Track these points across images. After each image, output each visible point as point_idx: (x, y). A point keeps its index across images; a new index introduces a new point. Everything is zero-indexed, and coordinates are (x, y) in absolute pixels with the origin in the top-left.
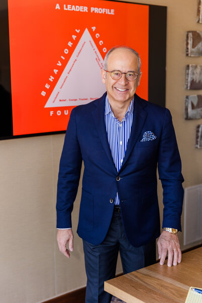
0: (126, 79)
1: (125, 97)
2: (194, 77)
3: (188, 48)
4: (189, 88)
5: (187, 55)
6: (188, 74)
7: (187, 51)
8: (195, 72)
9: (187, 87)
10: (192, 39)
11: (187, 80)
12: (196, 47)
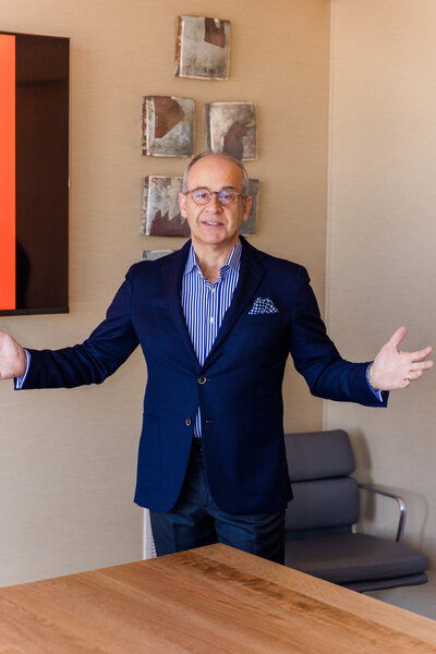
0: (219, 204)
1: (218, 236)
2: (161, 206)
3: (145, 137)
4: (147, 234)
5: (144, 152)
6: (146, 198)
7: (144, 144)
8: (163, 194)
9: (145, 231)
10: (153, 115)
11: (145, 211)
12: (167, 136)
